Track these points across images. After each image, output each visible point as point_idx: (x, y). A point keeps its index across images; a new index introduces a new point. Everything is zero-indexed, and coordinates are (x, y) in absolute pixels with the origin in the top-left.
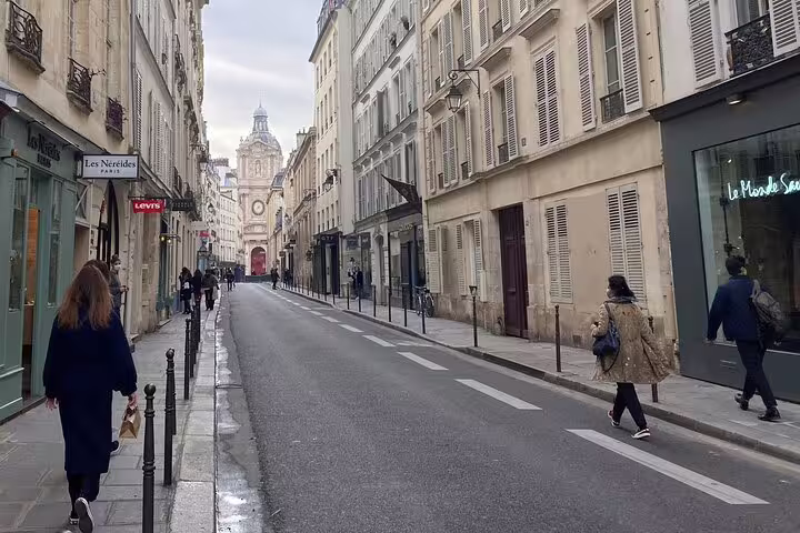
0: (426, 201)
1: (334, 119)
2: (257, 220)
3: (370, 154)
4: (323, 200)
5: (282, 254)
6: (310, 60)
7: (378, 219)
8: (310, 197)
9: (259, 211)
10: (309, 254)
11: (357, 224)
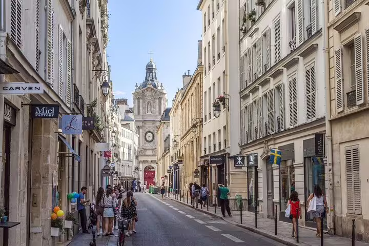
0: (331, 122)
1: (222, 55)
2: (148, 145)
3: (259, 82)
4: (210, 127)
5: (169, 171)
6: (198, 8)
7: (268, 141)
8: (198, 125)
9: (150, 139)
10: (196, 172)
11: (243, 147)
